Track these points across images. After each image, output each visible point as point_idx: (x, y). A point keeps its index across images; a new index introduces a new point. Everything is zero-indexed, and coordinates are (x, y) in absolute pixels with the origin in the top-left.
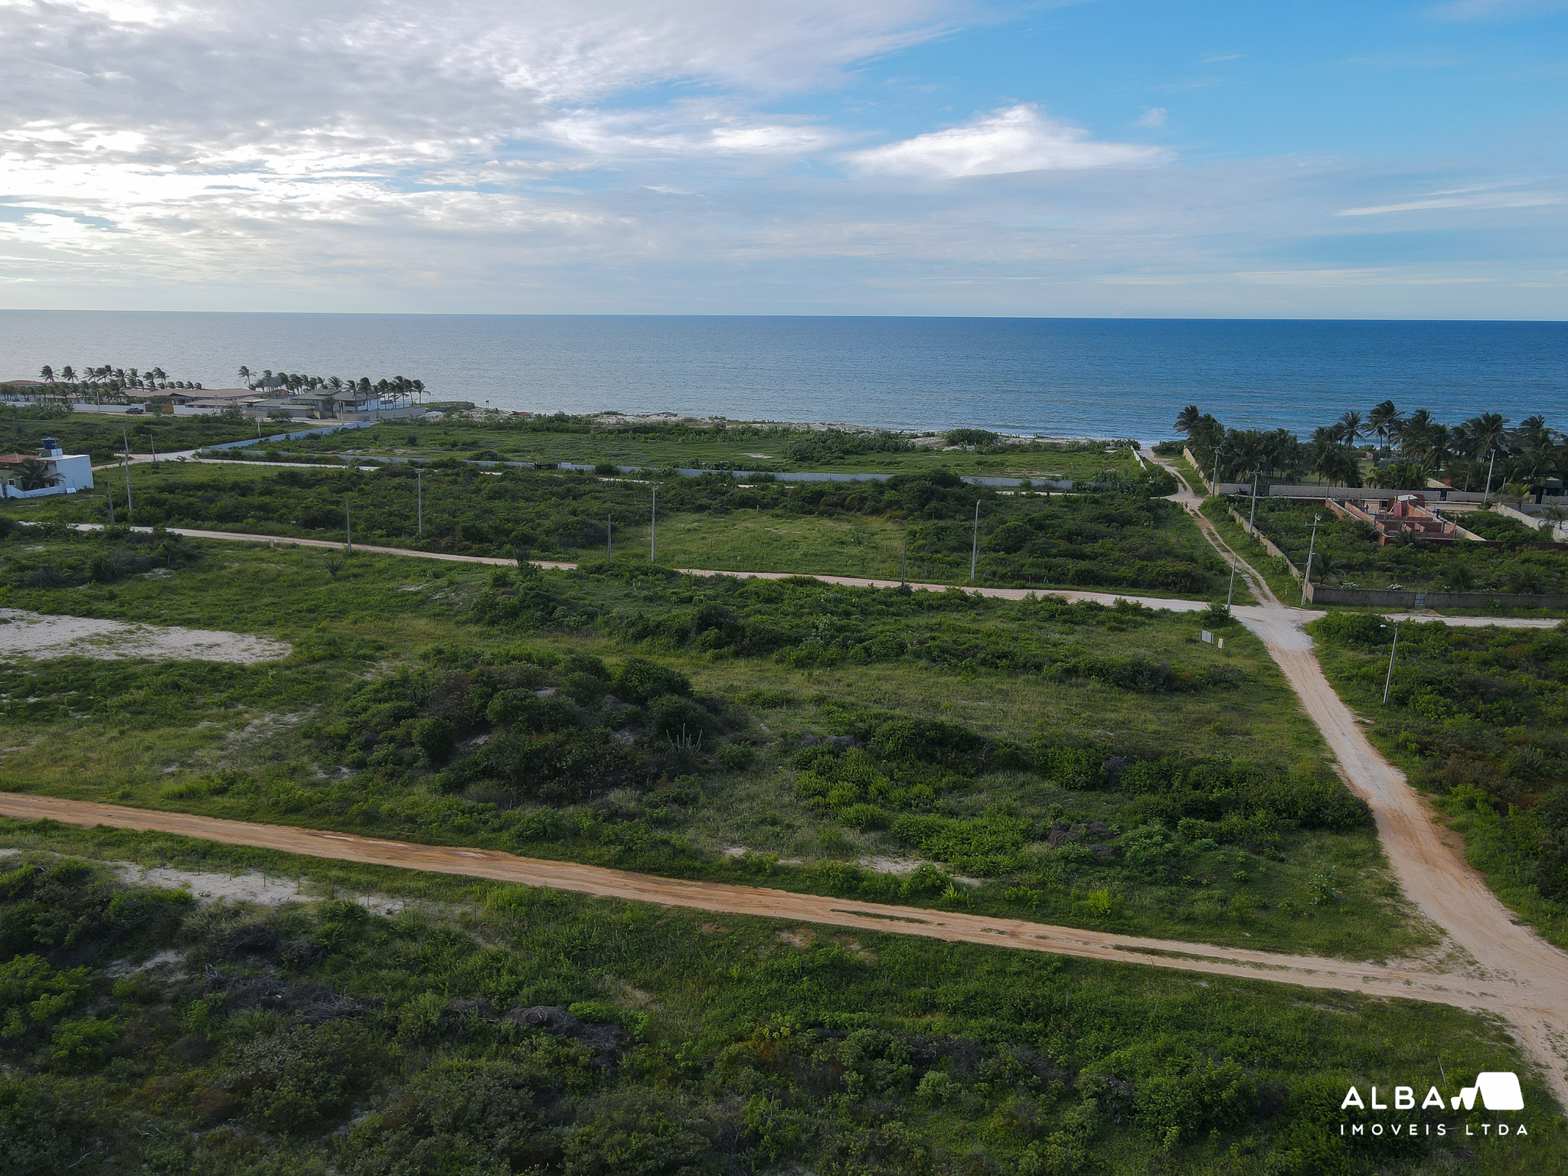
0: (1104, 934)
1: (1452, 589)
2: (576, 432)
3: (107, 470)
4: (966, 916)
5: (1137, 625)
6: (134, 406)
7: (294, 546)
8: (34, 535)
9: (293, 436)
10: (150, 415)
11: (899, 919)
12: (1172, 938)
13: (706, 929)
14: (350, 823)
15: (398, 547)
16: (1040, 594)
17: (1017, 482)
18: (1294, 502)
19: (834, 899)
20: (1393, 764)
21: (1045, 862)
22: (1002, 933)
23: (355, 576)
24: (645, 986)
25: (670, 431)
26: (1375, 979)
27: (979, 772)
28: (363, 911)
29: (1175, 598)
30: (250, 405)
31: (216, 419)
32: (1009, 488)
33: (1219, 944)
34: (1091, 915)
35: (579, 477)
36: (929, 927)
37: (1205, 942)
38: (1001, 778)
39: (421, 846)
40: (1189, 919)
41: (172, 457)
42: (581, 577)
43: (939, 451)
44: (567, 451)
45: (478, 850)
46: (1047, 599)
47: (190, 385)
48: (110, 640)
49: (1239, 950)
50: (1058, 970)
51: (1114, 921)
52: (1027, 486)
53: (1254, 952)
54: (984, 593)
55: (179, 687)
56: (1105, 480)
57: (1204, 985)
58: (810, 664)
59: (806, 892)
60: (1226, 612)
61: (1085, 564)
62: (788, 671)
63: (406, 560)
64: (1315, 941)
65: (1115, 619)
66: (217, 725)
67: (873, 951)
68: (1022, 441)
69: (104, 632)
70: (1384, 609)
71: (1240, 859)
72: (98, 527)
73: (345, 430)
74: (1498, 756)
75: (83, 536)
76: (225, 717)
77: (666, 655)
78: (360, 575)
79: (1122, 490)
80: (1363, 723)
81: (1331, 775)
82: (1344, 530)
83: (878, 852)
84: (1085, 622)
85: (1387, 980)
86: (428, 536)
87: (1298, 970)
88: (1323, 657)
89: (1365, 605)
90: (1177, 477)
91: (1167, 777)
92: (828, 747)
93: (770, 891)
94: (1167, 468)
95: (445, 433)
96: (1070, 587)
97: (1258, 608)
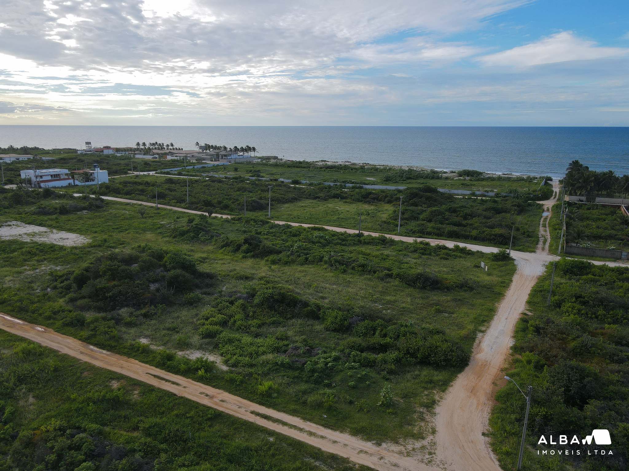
4: (202, 385)
10: (157, 159)
11: (170, 381)
13: (85, 374)
16: (419, 240)
19: (154, 368)
20: (514, 337)
21: (265, 363)
22: (207, 395)
23: (150, 217)
26: (366, 452)
32: (461, 195)
36: (179, 388)
41: (145, 173)
42: (229, 222)
43: (453, 179)
46: (421, 243)
47: (179, 149)
48: (34, 234)
54: (397, 238)
55: (30, 253)
56: (511, 193)
57: (271, 439)
58: (277, 263)
59: (146, 363)
60: (508, 254)
61: (455, 228)
62: (266, 265)
63: (175, 212)
64: (355, 426)
65: (447, 254)
66: (28, 268)
67: (140, 396)
68: (494, 176)
69: (37, 232)
70: (602, 259)
71: (359, 376)
72: (81, 195)
73: (218, 165)
74: (574, 339)
75: (75, 198)
76: (34, 265)
77: (226, 255)
78: (152, 217)
79: (517, 198)
80: (525, 314)
81: (471, 338)
82: (615, 220)
83: (200, 348)
84: (430, 254)
85: (371, 455)
86: (192, 203)
87: (330, 440)
88: (542, 280)
89: (593, 256)
90: (556, 193)
91: (374, 329)
92: (233, 298)
93: (133, 360)
94: (556, 188)
95: (253, 167)
96: (444, 238)
97: (533, 254)
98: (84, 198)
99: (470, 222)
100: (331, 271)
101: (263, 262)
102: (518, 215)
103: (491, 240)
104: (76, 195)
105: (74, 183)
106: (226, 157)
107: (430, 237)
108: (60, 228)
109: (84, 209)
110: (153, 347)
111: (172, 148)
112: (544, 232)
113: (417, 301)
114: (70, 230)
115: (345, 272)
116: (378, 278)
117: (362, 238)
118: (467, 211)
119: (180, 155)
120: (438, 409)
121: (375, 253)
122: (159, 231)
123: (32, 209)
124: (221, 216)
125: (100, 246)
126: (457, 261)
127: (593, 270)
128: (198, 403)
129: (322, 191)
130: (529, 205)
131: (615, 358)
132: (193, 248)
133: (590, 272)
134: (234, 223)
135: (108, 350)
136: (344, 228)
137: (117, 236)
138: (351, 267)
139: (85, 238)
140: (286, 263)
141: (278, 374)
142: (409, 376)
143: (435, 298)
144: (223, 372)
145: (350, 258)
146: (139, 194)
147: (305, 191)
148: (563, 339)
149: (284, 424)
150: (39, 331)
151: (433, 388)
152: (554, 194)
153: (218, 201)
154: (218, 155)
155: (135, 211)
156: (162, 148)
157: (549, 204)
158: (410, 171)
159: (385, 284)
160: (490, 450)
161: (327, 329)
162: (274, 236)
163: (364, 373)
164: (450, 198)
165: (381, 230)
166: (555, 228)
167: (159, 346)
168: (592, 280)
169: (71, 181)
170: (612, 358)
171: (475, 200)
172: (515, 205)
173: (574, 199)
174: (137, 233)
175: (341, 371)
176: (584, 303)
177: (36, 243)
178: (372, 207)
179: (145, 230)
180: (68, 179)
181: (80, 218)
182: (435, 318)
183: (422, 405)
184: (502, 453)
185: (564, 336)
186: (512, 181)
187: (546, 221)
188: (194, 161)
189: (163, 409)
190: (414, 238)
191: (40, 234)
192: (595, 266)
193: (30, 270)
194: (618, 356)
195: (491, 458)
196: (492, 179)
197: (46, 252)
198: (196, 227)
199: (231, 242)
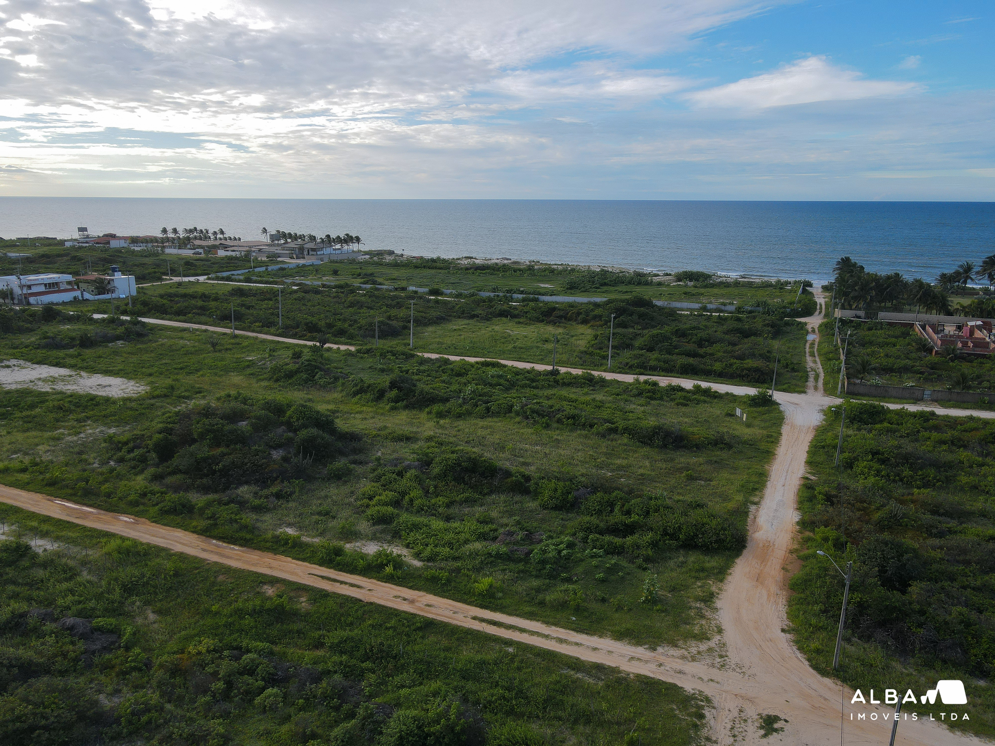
0: (474, 608)
1: (954, 387)
2: (441, 268)
3: (153, 285)
4: (393, 586)
5: (698, 402)
6: (197, 250)
7: (206, 331)
8: (70, 319)
9: (270, 268)
10: (203, 256)
11: (346, 583)
12: (517, 616)
13: (221, 578)
14: (75, 495)
15: (266, 333)
16: (642, 378)
17: (697, 306)
18: (890, 324)
19: (317, 567)
20: (798, 509)
21: (474, 555)
22: (405, 599)
23: (227, 349)
24: (159, 612)
25: (498, 270)
26: (639, 659)
27: (491, 493)
28: (28, 548)
29: (745, 386)
30: (260, 250)
31: (236, 258)
32: (687, 310)
33: (547, 623)
34: (474, 595)
35: (414, 295)
36: (362, 591)
37: (538, 620)
38: (503, 497)
39: (102, 512)
40: (542, 603)
41: (192, 279)
42: (353, 355)
43: (668, 285)
44: (425, 280)
45: (133, 517)
46: (646, 382)
47: (235, 239)
48: (53, 380)
49: (558, 629)
50: (419, 629)
51: (487, 600)
52: (705, 309)
53: (568, 631)
54: (609, 376)
55: (61, 409)
56: (758, 306)
57: (511, 650)
58: (446, 416)
59: (304, 560)
60: (770, 396)
61: (691, 360)
62: (429, 420)
63: (264, 341)
64: (617, 628)
65: (685, 398)
66: (66, 432)
67: (311, 603)
68: (729, 280)
69: (56, 375)
70: (897, 400)
71: (608, 565)
72: (105, 316)
73: (304, 266)
74: (878, 509)
75: (96, 321)
76: (74, 427)
77: (364, 405)
78: (230, 349)
79: (768, 313)
80: (807, 478)
81: (742, 513)
82: (909, 344)
83: (374, 538)
84: (661, 399)
85: (647, 662)
86: (287, 327)
87: (588, 647)
88: (821, 431)
89: (884, 397)
90: (821, 305)
91: (612, 505)
92: (399, 468)
93: (282, 557)
94: (821, 299)
95: (361, 268)
96: (675, 375)
97: (803, 395)
98: (112, 321)
99: (709, 350)
100: (527, 426)
101: (423, 416)
102: (772, 339)
103: (743, 376)
104: (96, 316)
105: (82, 297)
106: (315, 253)
107: (655, 373)
108: (93, 370)
109: (118, 338)
110: (305, 539)
111: (221, 236)
112: (814, 364)
113: (659, 464)
114: (107, 372)
115: (547, 426)
116: (598, 434)
117: (558, 377)
118: (702, 334)
119: (240, 249)
120: (719, 604)
121: (583, 399)
122: (249, 371)
123: (33, 339)
124: (337, 346)
125: (166, 396)
126: (701, 408)
127: (889, 416)
128: (395, 610)
129: (478, 305)
130: (787, 324)
131: (934, 531)
132: (310, 397)
133: (885, 419)
134: (362, 358)
135: (241, 545)
136: (528, 362)
137: (188, 380)
138: (556, 419)
139: (138, 385)
140: (459, 416)
141: (496, 569)
142: (671, 563)
143: (682, 460)
144: (417, 569)
145: (551, 407)
146: (199, 314)
147: (454, 307)
148: (864, 509)
149: (522, 630)
150: (126, 521)
151: (707, 577)
152: (818, 307)
153: (326, 323)
154: (301, 249)
155: (199, 341)
156: (206, 238)
157: (814, 322)
158: (604, 273)
159: (609, 442)
160: (795, 648)
161: (544, 507)
162: (429, 376)
163: (613, 562)
164: (672, 314)
165: (582, 365)
166: (829, 357)
167: (314, 537)
168: (888, 431)
169: (78, 293)
170: (930, 531)
171: (709, 318)
172: (768, 325)
173: (848, 314)
174: (216, 374)
175: (582, 560)
176: (883, 461)
177: (61, 393)
178: (560, 330)
179: (227, 370)
180: (73, 290)
181: (116, 353)
182: (688, 488)
183: (698, 599)
184: (810, 651)
185: (865, 505)
186: (756, 287)
187: (813, 348)
188: (264, 259)
189: (350, 619)
190: (636, 376)
191: (62, 379)
192: (889, 411)
193: (69, 435)
194: (937, 528)
195: (797, 657)
196: (726, 285)
197: (86, 407)
198: (308, 365)
199: (368, 387)
